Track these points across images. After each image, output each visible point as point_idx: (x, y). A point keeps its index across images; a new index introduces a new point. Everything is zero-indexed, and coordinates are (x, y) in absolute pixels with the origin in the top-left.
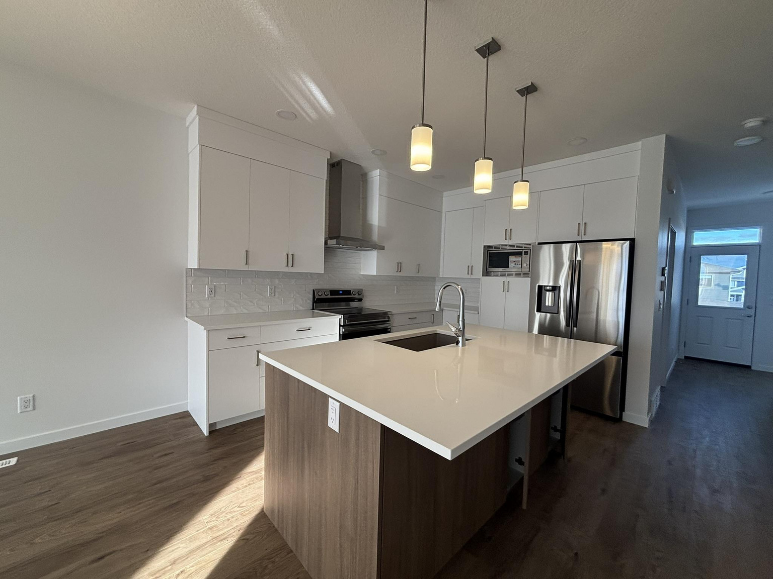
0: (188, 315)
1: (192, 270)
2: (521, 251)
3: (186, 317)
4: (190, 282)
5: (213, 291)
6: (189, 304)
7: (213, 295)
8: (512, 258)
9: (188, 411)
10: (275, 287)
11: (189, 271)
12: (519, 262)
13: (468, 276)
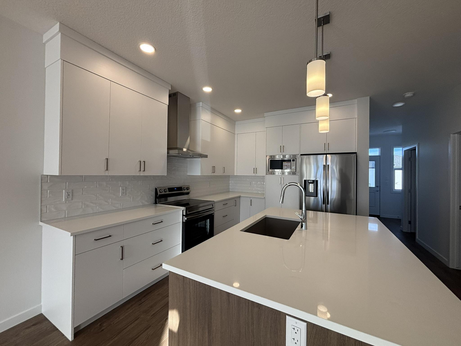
0: (43, 220)
1: (49, 176)
2: (291, 159)
3: (41, 221)
4: (45, 187)
5: (70, 195)
6: (44, 209)
7: (70, 199)
8: (284, 163)
9: (42, 314)
10: (126, 188)
11: (45, 178)
12: (289, 165)
13: (254, 175)
